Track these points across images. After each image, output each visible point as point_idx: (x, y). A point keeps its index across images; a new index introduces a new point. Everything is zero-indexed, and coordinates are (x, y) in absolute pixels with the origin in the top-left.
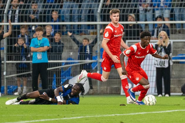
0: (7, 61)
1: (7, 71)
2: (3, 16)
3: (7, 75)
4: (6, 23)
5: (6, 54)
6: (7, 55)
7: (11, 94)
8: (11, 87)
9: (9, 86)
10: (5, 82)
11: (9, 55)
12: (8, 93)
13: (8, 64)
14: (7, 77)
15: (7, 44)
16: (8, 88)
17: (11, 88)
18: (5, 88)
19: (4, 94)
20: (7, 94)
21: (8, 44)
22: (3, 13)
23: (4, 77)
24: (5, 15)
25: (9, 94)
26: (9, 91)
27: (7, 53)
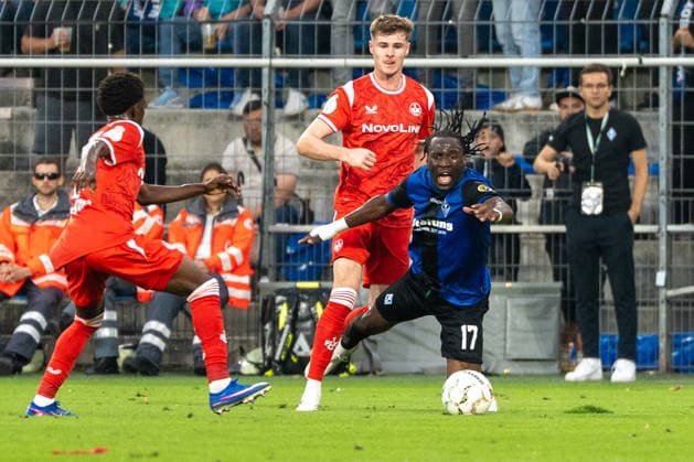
0: (672, 223)
1: (669, 270)
2: (656, 27)
3: (669, 284)
4: (668, 56)
5: (668, 193)
6: (671, 198)
7: (685, 371)
8: (689, 339)
9: (677, 336)
10: (663, 316)
11: (682, 199)
12: (674, 367)
13: (677, 240)
14: (671, 293)
15: (671, 149)
16: (675, 343)
17: (687, 343)
18: (662, 344)
19: (657, 369)
20: (668, 369)
21: (676, 150)
22: (658, 15)
23: (658, 296)
24: (663, 21)
25: (677, 371)
26: (678, 357)
27: (671, 190)
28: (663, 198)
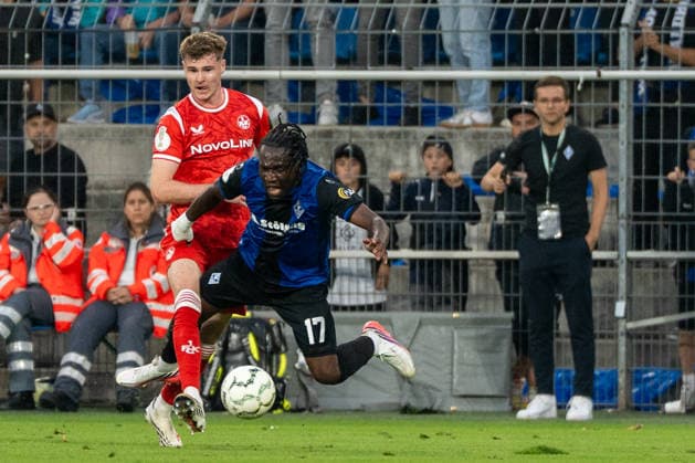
0: (632, 249)
1: (629, 299)
2: (616, 37)
3: (629, 316)
4: (629, 69)
5: (629, 216)
6: (631, 222)
7: (647, 409)
8: (650, 374)
9: (637, 371)
10: (622, 349)
11: (644, 223)
12: (634, 404)
13: (638, 267)
14: (631, 325)
15: (631, 170)
16: (635, 378)
17: (648, 379)
18: (622, 380)
19: (616, 407)
20: (628, 407)
21: (637, 171)
22: (618, 24)
23: (617, 328)
24: (623, 30)
25: (638, 409)
26: (638, 395)
27: (632, 213)
28: (623, 222)
